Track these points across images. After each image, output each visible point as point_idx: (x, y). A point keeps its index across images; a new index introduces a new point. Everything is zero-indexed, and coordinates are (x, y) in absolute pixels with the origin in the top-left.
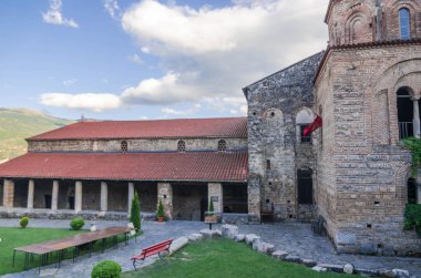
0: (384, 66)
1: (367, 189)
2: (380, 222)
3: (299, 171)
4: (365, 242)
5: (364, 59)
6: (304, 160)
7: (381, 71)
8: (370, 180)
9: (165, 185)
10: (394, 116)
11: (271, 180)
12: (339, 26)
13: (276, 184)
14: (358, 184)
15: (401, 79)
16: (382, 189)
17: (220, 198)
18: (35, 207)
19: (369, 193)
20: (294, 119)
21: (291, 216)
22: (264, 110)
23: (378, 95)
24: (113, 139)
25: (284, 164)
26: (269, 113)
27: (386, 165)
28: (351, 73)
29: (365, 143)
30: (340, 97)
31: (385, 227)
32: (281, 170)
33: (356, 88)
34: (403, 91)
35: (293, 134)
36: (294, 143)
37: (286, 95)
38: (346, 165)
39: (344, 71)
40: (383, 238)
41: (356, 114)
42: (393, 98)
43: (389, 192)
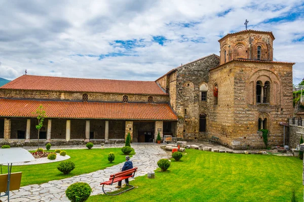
0: (253, 71)
1: (245, 122)
2: (249, 136)
3: (200, 115)
4: (243, 144)
5: (246, 67)
6: (202, 109)
7: (252, 73)
8: (246, 119)
9: (130, 122)
10: (255, 92)
11: (186, 120)
12: (231, 48)
13: (189, 122)
14: (242, 120)
15: (258, 77)
16: (251, 123)
17: (162, 130)
18: (31, 138)
19: (246, 124)
20: (199, 88)
21: (196, 138)
22: (185, 82)
23: (250, 83)
24: (77, 92)
25: (194, 111)
26: (187, 84)
27: (252, 113)
28: (241, 72)
29: (245, 103)
30: (237, 83)
31: (251, 138)
32: (192, 115)
33: (243, 79)
34: (258, 82)
35: (198, 96)
36: (199, 101)
37: (196, 75)
38: (238, 112)
39: (238, 72)
40: (250, 143)
41: (242, 91)
42: (255, 85)
43: (253, 124)
